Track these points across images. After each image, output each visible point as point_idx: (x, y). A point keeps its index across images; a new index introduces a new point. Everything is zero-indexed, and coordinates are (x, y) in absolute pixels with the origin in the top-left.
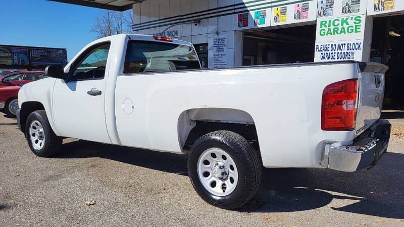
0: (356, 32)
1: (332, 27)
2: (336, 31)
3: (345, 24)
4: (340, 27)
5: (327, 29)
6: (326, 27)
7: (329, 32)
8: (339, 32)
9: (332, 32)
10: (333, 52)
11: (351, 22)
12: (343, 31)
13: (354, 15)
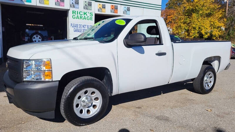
0: (91, 20)
1: (79, 15)
2: (81, 18)
3: (85, 15)
4: (83, 16)
5: (76, 15)
6: (75, 14)
7: (78, 18)
8: (83, 18)
9: (79, 18)
10: (80, 28)
11: (89, 15)
12: (85, 18)
13: (90, 11)
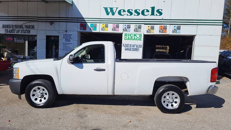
0: (140, 40)
1: (130, 37)
2: (131, 39)
3: (135, 36)
4: (133, 37)
5: (127, 37)
6: (127, 36)
7: (129, 39)
8: (133, 39)
9: (130, 39)
10: (130, 47)
11: (138, 36)
12: (134, 39)
13: (139, 33)
